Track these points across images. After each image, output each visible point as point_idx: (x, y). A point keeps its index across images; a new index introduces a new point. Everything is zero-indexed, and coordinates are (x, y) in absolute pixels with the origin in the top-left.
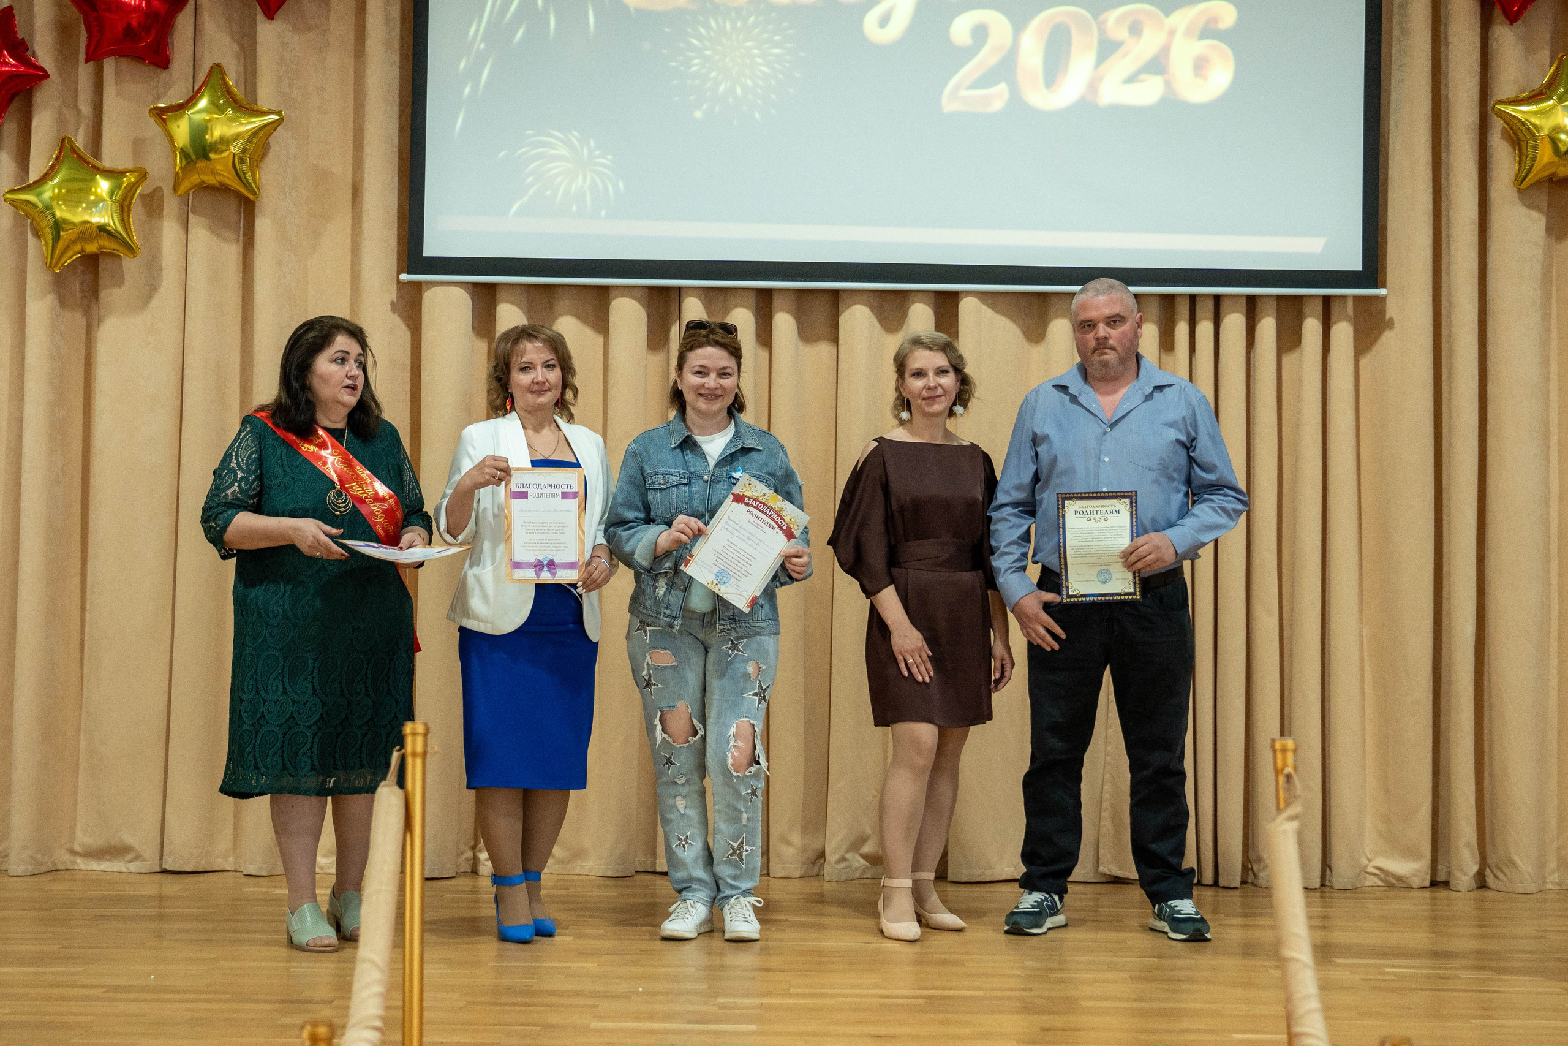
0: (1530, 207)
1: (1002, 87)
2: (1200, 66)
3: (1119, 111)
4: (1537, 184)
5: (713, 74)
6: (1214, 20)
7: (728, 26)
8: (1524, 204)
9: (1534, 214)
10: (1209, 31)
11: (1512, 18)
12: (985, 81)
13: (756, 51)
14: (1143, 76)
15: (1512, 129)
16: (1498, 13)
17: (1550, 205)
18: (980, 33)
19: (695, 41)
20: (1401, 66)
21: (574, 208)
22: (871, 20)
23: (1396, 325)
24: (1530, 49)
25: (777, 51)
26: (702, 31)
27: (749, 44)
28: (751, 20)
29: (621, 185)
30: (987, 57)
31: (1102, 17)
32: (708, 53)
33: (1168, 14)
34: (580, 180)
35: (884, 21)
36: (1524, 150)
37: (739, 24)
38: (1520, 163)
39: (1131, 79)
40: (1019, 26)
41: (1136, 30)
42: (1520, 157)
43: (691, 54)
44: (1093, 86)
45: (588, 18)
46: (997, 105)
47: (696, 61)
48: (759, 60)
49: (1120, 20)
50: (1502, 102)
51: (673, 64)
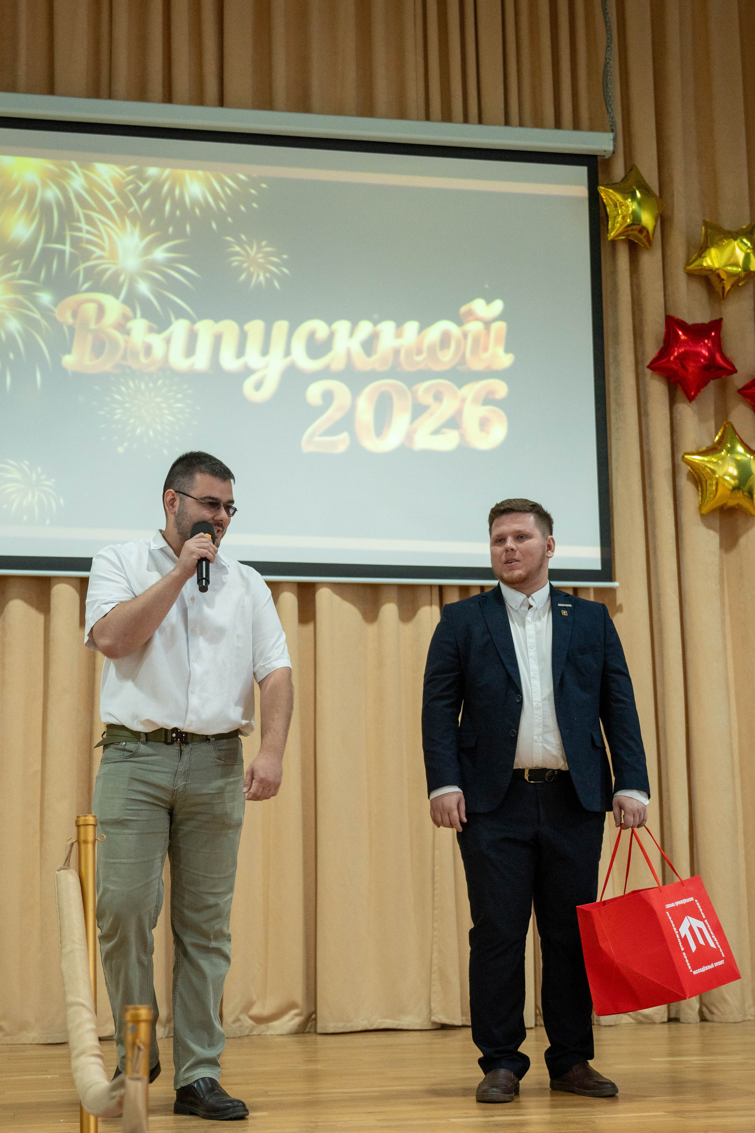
0: (709, 527)
1: (344, 436)
2: (484, 424)
3: (428, 454)
4: (713, 511)
5: (132, 421)
6: (491, 392)
7: (143, 386)
8: (705, 524)
9: (712, 533)
10: (488, 400)
11: (691, 399)
12: (333, 430)
13: (163, 405)
14: (445, 430)
15: (696, 473)
16: (680, 394)
17: (721, 527)
18: (328, 396)
19: (117, 397)
20: (618, 429)
21: (25, 518)
22: (248, 385)
23: (624, 608)
24: (702, 420)
25: (179, 405)
26: (123, 389)
27: (158, 400)
28: (160, 382)
29: (62, 501)
30: (333, 414)
31: (415, 388)
32: (127, 405)
33: (460, 387)
34: (30, 496)
35: (258, 386)
36: (704, 487)
37: (151, 385)
38: (702, 496)
39: (436, 432)
40: (356, 392)
41: (438, 397)
42: (702, 493)
43: (115, 406)
44: (410, 436)
45: (35, 377)
46: (342, 448)
47: (119, 411)
48: (166, 411)
49: (427, 390)
50: (689, 454)
51: (101, 412)
